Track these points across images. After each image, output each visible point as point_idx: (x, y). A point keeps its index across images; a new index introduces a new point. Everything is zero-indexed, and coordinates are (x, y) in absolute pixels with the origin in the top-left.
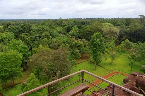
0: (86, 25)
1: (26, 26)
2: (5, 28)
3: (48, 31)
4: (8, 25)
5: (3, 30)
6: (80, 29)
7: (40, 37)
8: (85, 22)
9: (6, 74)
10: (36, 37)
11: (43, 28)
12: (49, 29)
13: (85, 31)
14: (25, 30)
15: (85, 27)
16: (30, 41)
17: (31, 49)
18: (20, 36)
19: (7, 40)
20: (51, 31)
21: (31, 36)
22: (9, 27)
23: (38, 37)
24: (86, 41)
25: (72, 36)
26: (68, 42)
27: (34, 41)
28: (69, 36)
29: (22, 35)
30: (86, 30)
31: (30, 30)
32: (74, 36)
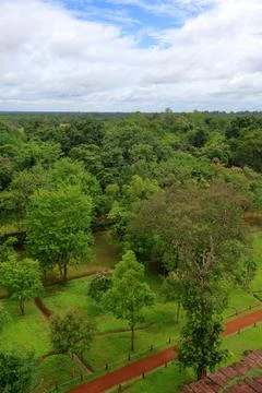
0: (253, 128)
1: (90, 126)
2: (30, 132)
3: (147, 139)
4: (37, 125)
5: (26, 137)
6: (233, 139)
7: (126, 156)
8: (248, 120)
9: (52, 247)
10: (116, 156)
11: (135, 132)
12: (151, 135)
13: (250, 144)
14: (88, 135)
15: (252, 134)
16: (99, 165)
17: (103, 187)
18: (74, 152)
19: (42, 160)
20: (157, 141)
21: (104, 154)
22: (39, 130)
23: (122, 157)
24: (255, 174)
25: (211, 158)
26: (205, 175)
27: (111, 165)
28: (203, 158)
29: (79, 149)
30: (253, 141)
31: (100, 137)
32: (216, 159)
